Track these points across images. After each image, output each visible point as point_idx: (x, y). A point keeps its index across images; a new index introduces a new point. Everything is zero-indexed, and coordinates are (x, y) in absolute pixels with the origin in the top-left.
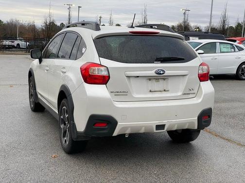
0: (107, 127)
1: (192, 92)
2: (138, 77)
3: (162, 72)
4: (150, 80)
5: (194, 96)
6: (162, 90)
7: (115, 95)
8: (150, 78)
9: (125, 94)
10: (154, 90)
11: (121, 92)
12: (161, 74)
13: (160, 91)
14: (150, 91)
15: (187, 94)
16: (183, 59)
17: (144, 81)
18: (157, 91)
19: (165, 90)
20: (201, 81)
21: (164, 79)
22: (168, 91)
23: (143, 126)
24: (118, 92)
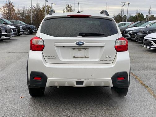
0: (41, 80)
1: (109, 59)
2: (64, 46)
3: (81, 44)
4: (74, 49)
5: (111, 62)
6: (83, 57)
7: (48, 59)
8: (73, 48)
9: (54, 58)
10: (77, 57)
11: (51, 57)
12: (80, 45)
13: (82, 57)
14: (74, 57)
15: (104, 60)
16: (103, 35)
17: (70, 50)
18: (79, 57)
19: (85, 57)
20: (117, 51)
21: (85, 49)
22: (88, 57)
23: (66, 81)
24: (50, 57)
